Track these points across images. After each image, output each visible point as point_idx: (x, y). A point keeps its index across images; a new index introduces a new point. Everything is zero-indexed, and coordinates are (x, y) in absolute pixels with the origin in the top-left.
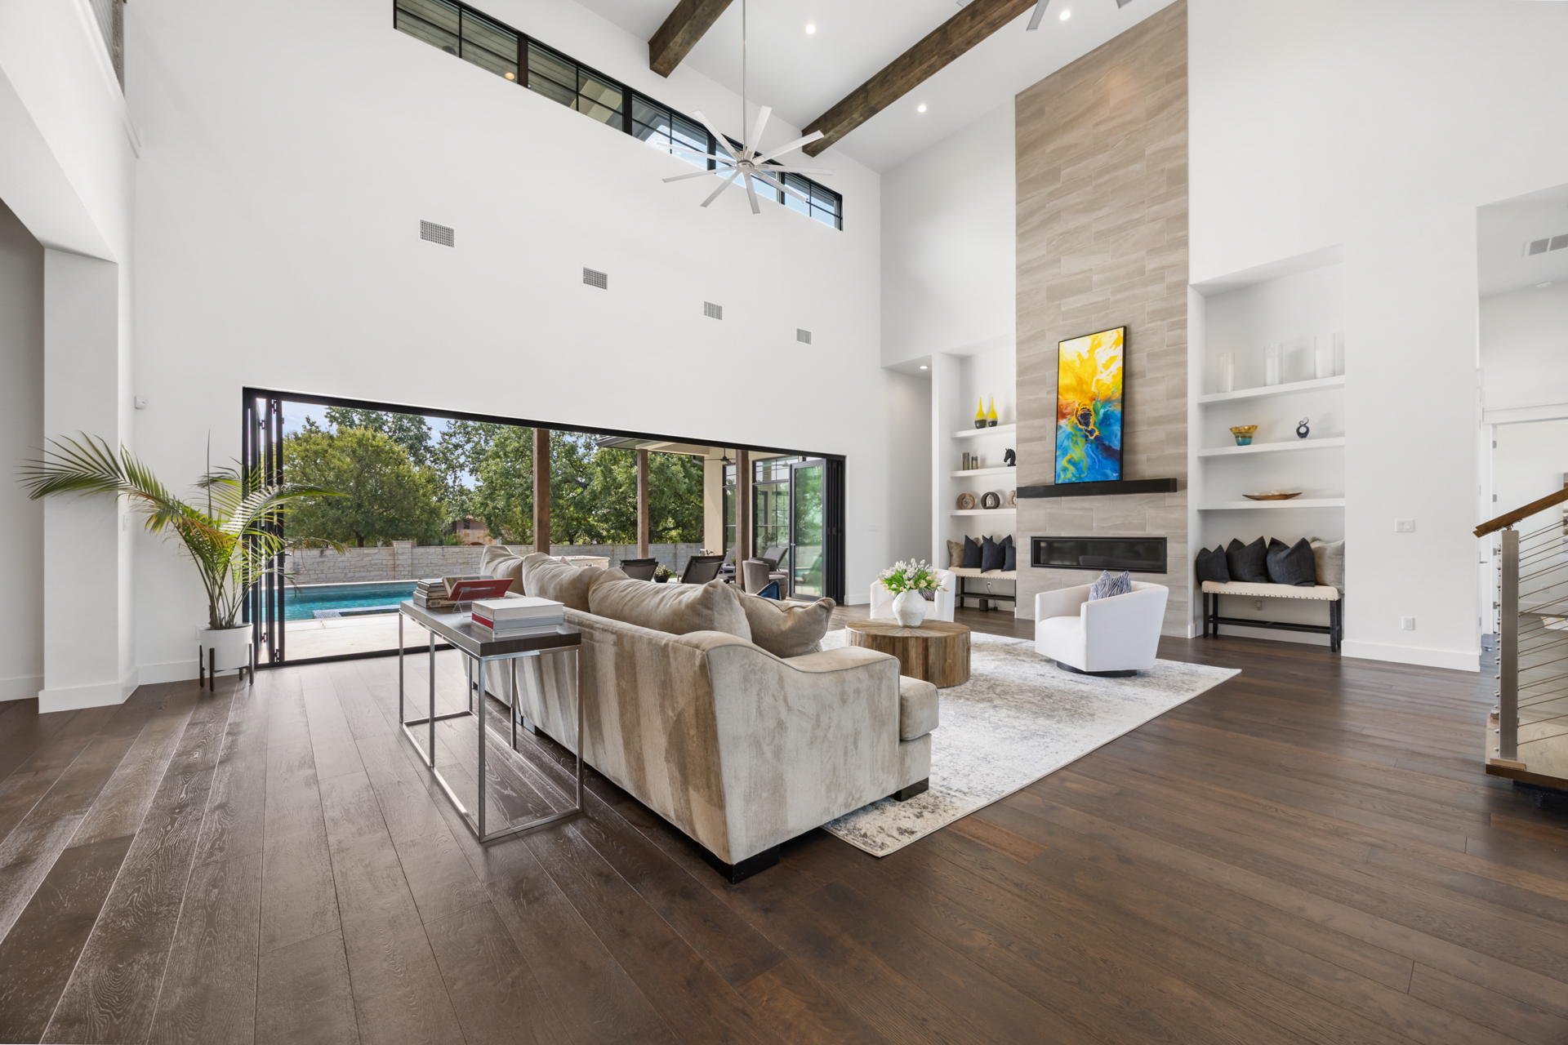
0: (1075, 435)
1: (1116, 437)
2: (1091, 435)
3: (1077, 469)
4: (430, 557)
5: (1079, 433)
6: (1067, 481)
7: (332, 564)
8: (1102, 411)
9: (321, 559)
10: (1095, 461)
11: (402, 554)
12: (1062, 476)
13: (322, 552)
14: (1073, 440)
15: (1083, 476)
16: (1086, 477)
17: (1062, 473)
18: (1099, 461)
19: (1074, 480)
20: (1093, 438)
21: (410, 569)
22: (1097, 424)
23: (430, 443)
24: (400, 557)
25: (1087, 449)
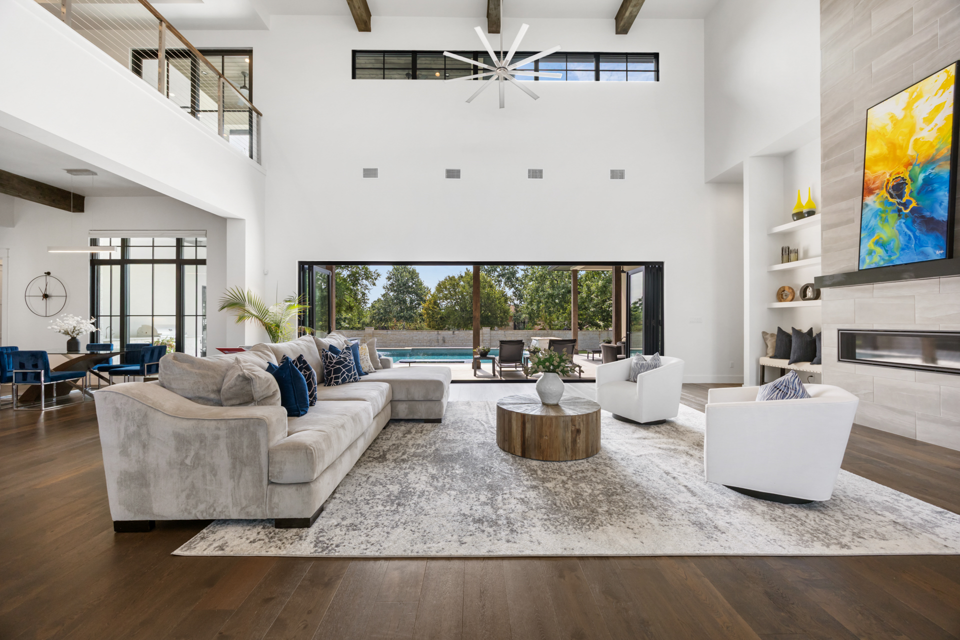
0: (885, 212)
1: (941, 204)
2: (906, 209)
3: (887, 251)
4: (499, 336)
5: (890, 208)
6: (873, 266)
7: (457, 338)
8: (921, 177)
9: (453, 336)
10: (910, 239)
11: (486, 334)
12: (868, 261)
13: (453, 332)
14: (881, 218)
15: (893, 258)
16: (898, 258)
17: (867, 257)
18: (916, 237)
19: (882, 264)
20: (908, 211)
21: (489, 342)
22: (915, 194)
23: (517, 275)
24: (485, 336)
25: (900, 226)
